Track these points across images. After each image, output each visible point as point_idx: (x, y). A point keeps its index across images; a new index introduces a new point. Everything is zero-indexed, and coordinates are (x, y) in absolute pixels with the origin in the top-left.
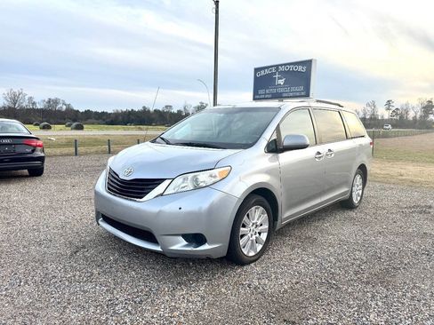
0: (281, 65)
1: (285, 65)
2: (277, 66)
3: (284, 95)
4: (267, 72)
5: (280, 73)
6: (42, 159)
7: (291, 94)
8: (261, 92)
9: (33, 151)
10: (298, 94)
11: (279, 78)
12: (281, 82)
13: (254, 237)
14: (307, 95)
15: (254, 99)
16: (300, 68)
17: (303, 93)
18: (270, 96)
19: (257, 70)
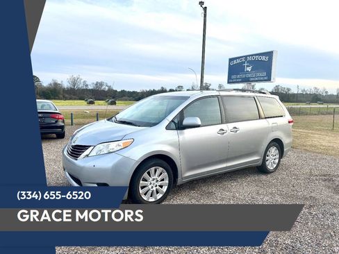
0: (249, 56)
1: (252, 55)
2: (246, 57)
3: (252, 79)
4: (238, 61)
5: (249, 62)
6: (62, 127)
7: (257, 79)
8: (233, 77)
9: (56, 122)
10: (262, 78)
11: (248, 66)
12: (249, 69)
13: (154, 189)
14: (269, 80)
15: (229, 83)
16: (263, 58)
17: (266, 78)
18: (240, 80)
19: (231, 60)
